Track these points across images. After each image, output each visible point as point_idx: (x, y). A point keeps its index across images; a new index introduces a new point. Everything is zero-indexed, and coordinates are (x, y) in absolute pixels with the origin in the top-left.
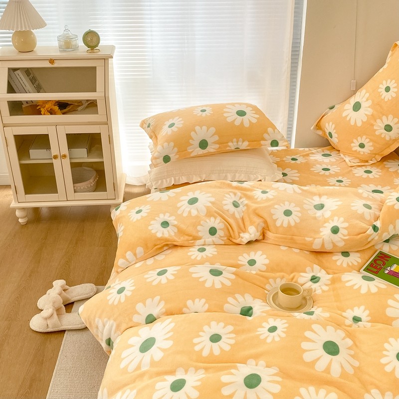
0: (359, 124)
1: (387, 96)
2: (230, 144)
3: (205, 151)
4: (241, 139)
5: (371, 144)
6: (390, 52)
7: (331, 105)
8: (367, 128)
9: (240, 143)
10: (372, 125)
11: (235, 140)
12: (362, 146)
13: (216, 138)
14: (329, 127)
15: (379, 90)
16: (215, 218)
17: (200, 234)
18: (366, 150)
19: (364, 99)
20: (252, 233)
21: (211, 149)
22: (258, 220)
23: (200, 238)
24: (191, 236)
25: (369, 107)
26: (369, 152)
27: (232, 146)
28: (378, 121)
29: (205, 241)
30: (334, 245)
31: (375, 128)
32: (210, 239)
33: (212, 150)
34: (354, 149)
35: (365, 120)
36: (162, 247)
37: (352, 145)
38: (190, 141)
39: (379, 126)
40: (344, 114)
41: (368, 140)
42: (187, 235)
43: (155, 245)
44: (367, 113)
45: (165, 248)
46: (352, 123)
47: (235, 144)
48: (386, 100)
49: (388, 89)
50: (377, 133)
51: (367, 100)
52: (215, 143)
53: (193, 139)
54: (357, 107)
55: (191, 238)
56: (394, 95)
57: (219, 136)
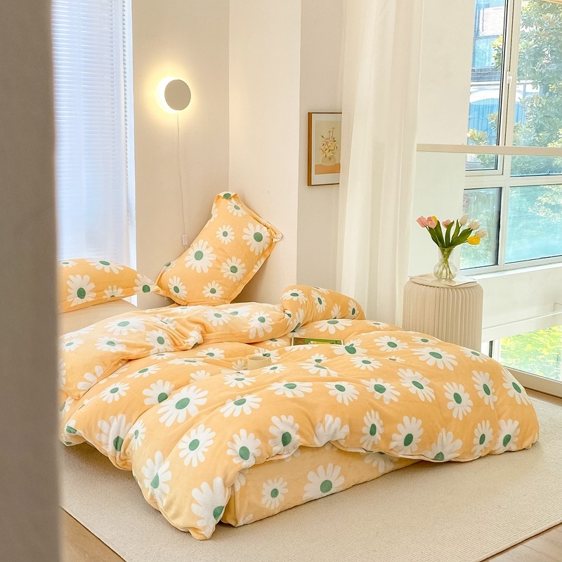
0: (206, 271)
1: (227, 240)
2: (106, 291)
3: (84, 301)
4: (115, 286)
5: (221, 288)
6: (214, 205)
7: (167, 262)
8: (215, 274)
9: (115, 290)
10: (220, 269)
11: (110, 287)
12: (213, 291)
13: (92, 286)
14: (173, 282)
15: (218, 236)
16: (157, 330)
17: (151, 344)
18: (217, 295)
19: (204, 248)
20: (194, 337)
21: (89, 297)
22: (196, 326)
23: (152, 348)
24: (143, 347)
25: (212, 253)
26: (220, 297)
27: (108, 293)
28: (224, 264)
29: (158, 350)
30: (265, 333)
31: (222, 271)
32: (161, 347)
33: (90, 300)
34: (206, 296)
35: (211, 265)
36: (117, 364)
37: (204, 292)
38: (69, 290)
39: (226, 269)
40: (187, 265)
41: (217, 285)
42: (138, 348)
43: (112, 362)
44: (211, 259)
45: (120, 365)
46: (199, 271)
47: (111, 291)
48: (226, 243)
49: (225, 234)
50: (225, 276)
51: (208, 248)
52: (92, 291)
53: (71, 289)
54: (199, 256)
55: (144, 349)
56: (233, 238)
57: (95, 284)
